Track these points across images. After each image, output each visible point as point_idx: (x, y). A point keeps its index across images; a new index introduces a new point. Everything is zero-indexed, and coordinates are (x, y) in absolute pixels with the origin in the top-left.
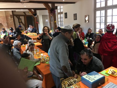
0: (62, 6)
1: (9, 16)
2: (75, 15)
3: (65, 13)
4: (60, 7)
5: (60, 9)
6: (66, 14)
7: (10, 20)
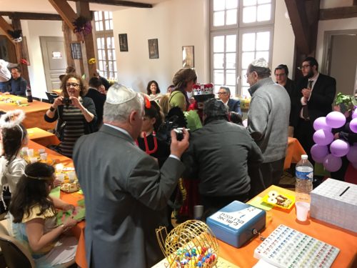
0: (111, 13)
2: (153, 44)
3: (120, 35)
4: (103, 13)
5: (104, 20)
6: (123, 38)
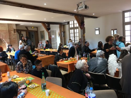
1: (12, 30)
7: (13, 35)
